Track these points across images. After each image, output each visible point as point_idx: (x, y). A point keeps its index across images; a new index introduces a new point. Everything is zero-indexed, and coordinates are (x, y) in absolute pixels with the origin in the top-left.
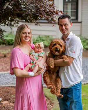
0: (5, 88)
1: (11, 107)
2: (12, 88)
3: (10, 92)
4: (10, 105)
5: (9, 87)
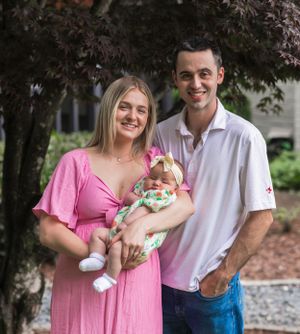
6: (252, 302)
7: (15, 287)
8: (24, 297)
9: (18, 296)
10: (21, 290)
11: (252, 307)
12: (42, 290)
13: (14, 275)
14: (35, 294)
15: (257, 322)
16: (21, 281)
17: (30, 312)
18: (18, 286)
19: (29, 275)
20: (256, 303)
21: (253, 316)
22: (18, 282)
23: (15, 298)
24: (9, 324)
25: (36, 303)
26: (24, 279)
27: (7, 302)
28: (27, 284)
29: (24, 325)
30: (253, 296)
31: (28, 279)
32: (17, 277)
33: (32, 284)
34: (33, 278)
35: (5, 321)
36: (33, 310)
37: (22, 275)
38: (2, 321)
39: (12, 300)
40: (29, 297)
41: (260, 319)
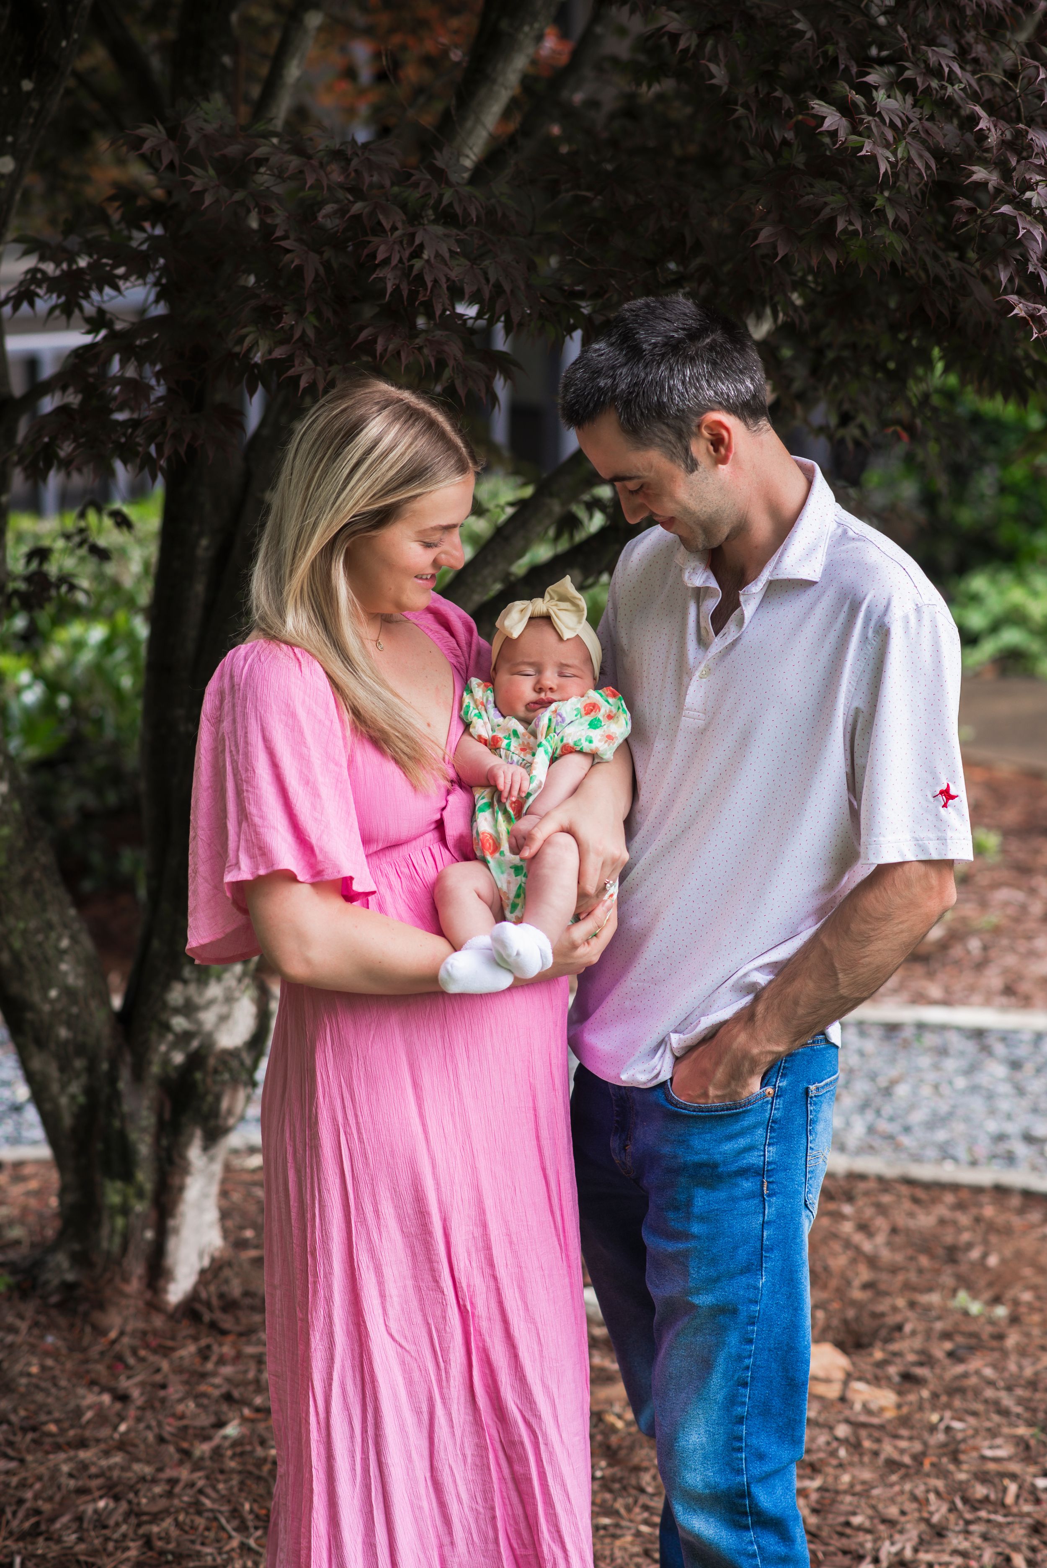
0: (949, 1198)
1: (842, 1430)
2: (1021, 1211)
3: (975, 1254)
4: (843, 1399)
5: (1001, 1191)
6: (1005, 1088)
7: (167, 1027)
8: (196, 1060)
9: (178, 1058)
10: (186, 1036)
11: (1004, 1105)
12: (256, 1042)
13: (166, 987)
14: (233, 1053)
15: (1010, 1159)
16: (189, 1009)
17: (214, 1113)
18: (179, 1023)
19: (214, 990)
20: (1020, 1091)
21: (1001, 1138)
22: (177, 1011)
23: (166, 1061)
24: (144, 1148)
25: (235, 1082)
26: (199, 1000)
27: (138, 1074)
28: (208, 1018)
29: (194, 1153)
30: (1015, 1065)
31: (211, 1002)
32: (176, 995)
33: (223, 1019)
34: (229, 999)
35: (134, 1136)
36: (225, 1104)
37: (192, 989)
38: (122, 1136)
39: (155, 1069)
40: (212, 1062)
41: (1021, 1149)
